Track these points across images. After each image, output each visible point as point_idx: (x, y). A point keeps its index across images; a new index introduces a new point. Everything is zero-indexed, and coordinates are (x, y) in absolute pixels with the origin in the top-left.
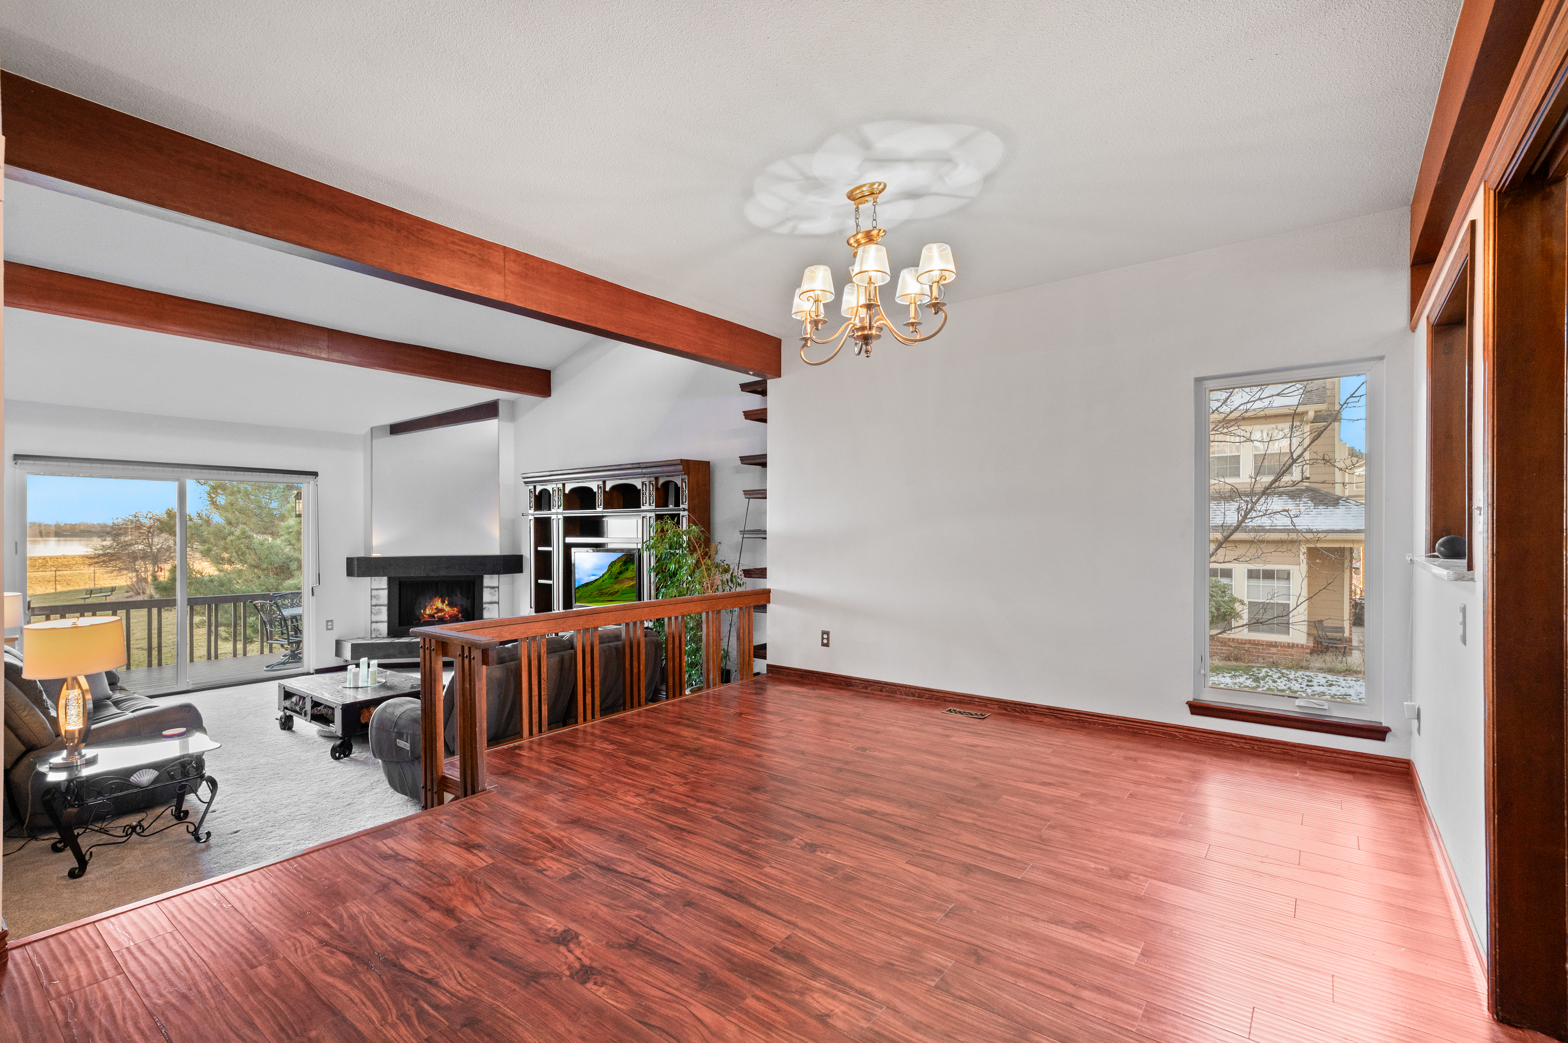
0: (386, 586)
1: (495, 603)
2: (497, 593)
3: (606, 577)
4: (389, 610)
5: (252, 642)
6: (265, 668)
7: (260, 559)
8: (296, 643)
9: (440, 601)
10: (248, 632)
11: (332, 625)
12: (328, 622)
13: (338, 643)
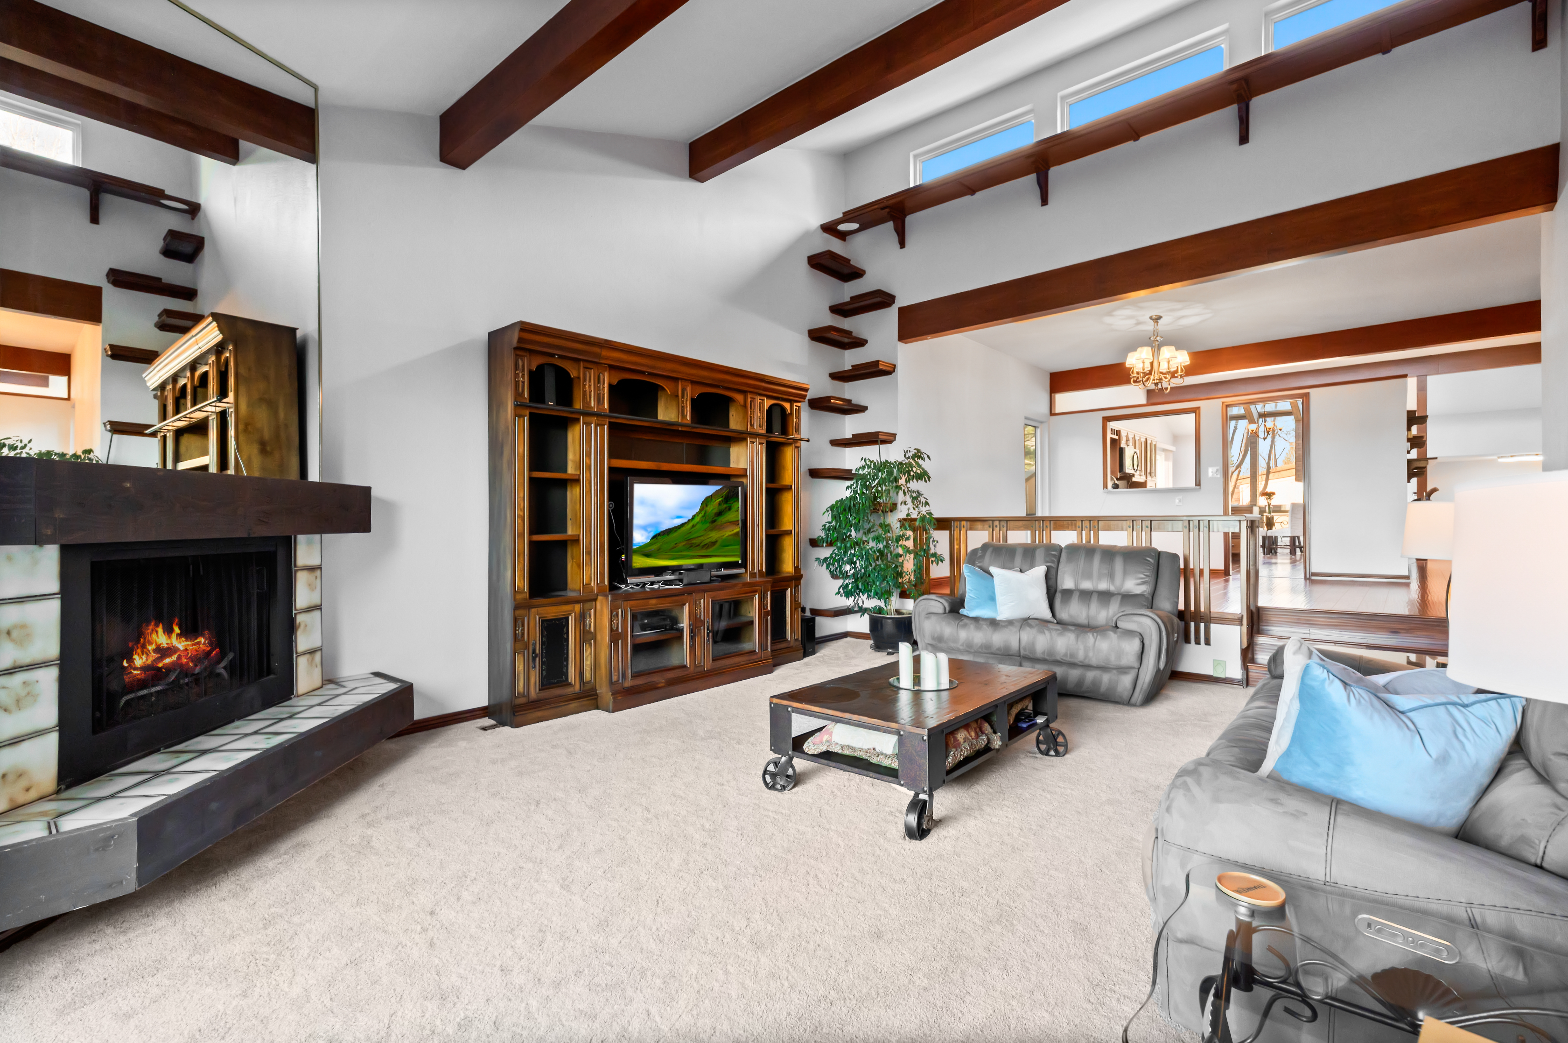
0: (54, 585)
2: (319, 582)
3: (697, 519)
4: (64, 680)
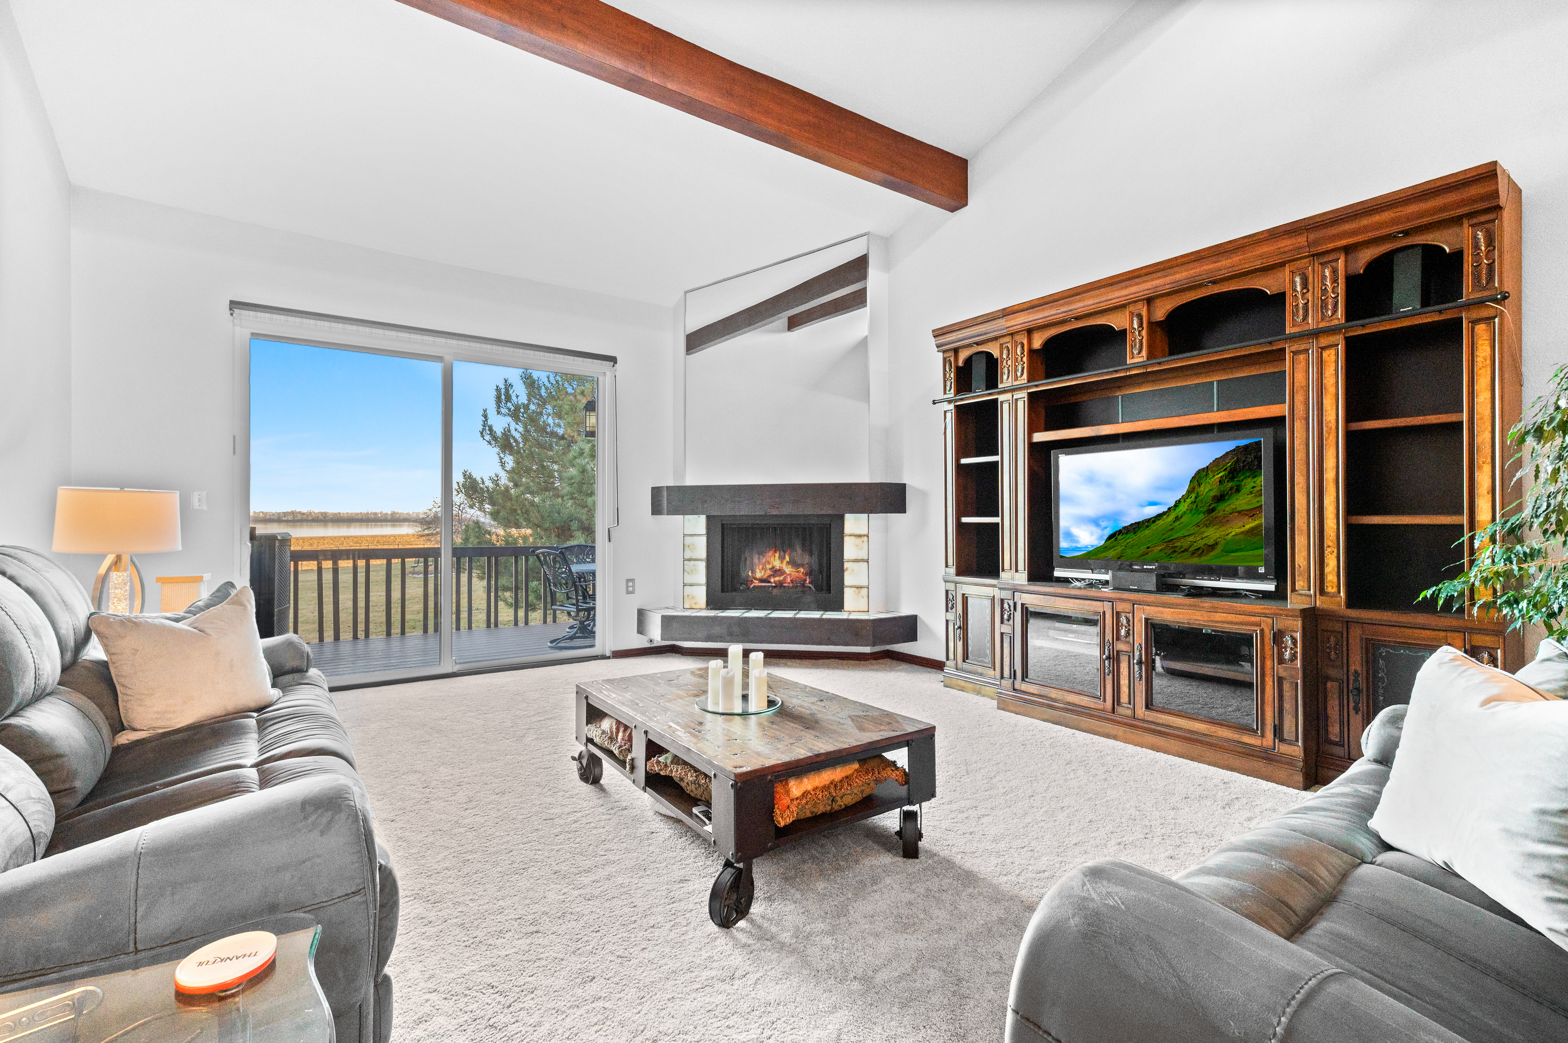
0: (704, 531)
1: (863, 560)
2: (866, 544)
4: (708, 567)
5: (534, 609)
6: (549, 644)
7: (542, 517)
8: (585, 610)
9: (777, 555)
10: (530, 598)
11: (633, 586)
12: (628, 581)
13: (641, 614)
